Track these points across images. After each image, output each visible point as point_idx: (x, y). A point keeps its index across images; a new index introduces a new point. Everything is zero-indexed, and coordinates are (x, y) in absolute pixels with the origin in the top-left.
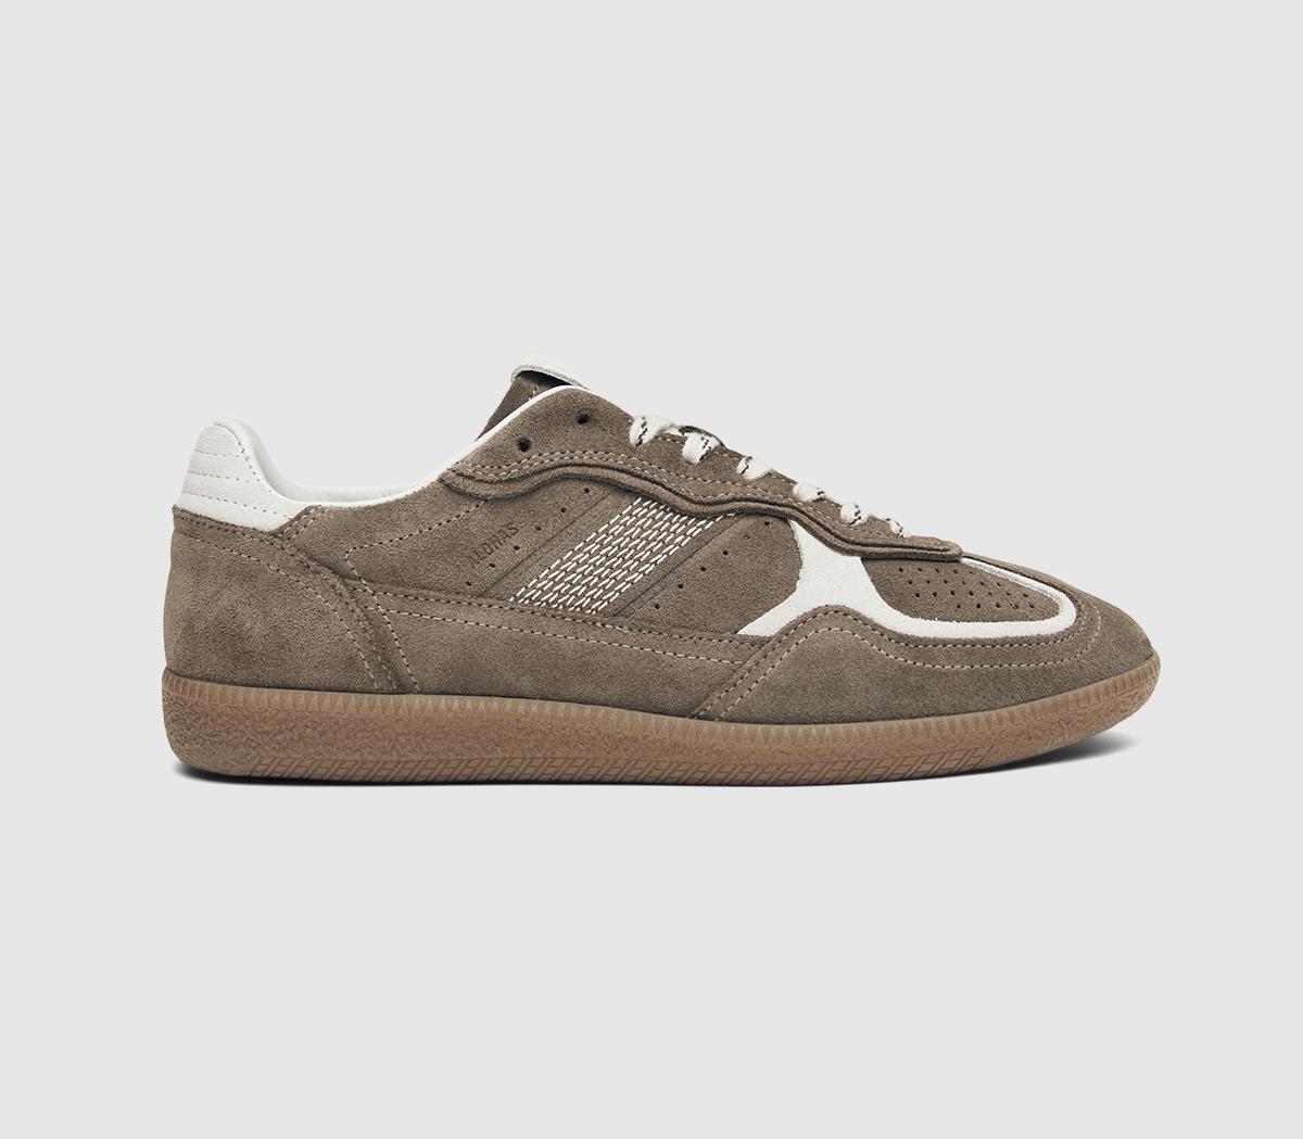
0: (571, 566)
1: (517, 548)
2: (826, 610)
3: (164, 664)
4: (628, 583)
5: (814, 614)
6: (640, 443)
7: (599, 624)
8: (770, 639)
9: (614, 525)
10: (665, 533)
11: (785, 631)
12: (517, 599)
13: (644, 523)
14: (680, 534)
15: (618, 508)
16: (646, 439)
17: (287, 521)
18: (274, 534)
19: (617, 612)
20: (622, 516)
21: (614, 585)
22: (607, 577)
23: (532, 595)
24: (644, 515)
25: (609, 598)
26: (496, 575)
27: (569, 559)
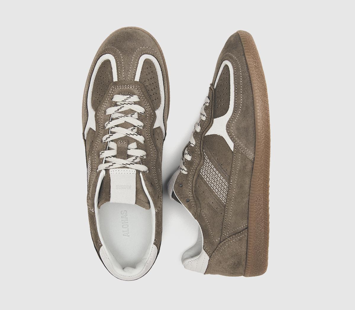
0: (217, 190)
1: (213, 203)
2: (227, 130)
3: (243, 276)
4: (221, 177)
5: (228, 133)
6: (187, 171)
7: (231, 184)
8: (234, 144)
9: (207, 180)
11: (232, 141)
12: (225, 202)
13: (206, 173)
14: (209, 164)
15: (202, 179)
16: (186, 170)
17: (206, 254)
18: (210, 257)
19: (229, 180)
20: (205, 178)
21: (221, 180)
22: (219, 182)
23: (224, 199)
24: (204, 172)
25: (224, 181)
26: (219, 207)
27: (215, 191)
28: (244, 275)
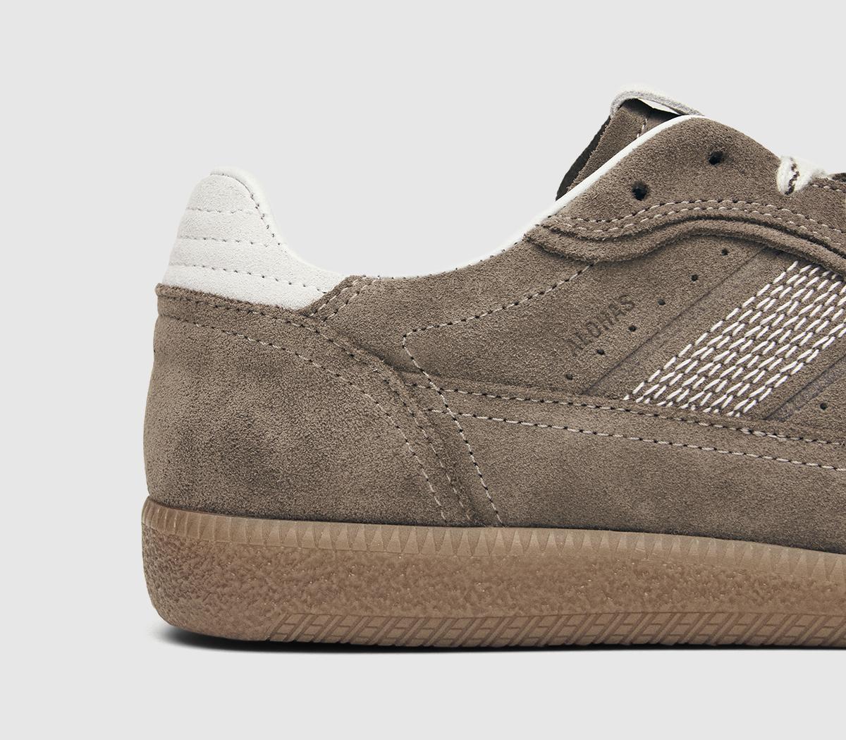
0: (706, 352)
1: (633, 329)
4: (783, 374)
6: (791, 190)
7: (745, 431)
9: (763, 297)
10: (831, 309)
12: (633, 398)
13: (803, 295)
15: (767, 275)
16: (798, 186)
17: (321, 295)
18: (304, 314)
19: (769, 414)
20: (773, 287)
21: (765, 378)
22: (755, 367)
23: (654, 392)
24: (802, 285)
25: (758, 395)
26: (605, 365)
27: (703, 344)
28: (155, 501)
